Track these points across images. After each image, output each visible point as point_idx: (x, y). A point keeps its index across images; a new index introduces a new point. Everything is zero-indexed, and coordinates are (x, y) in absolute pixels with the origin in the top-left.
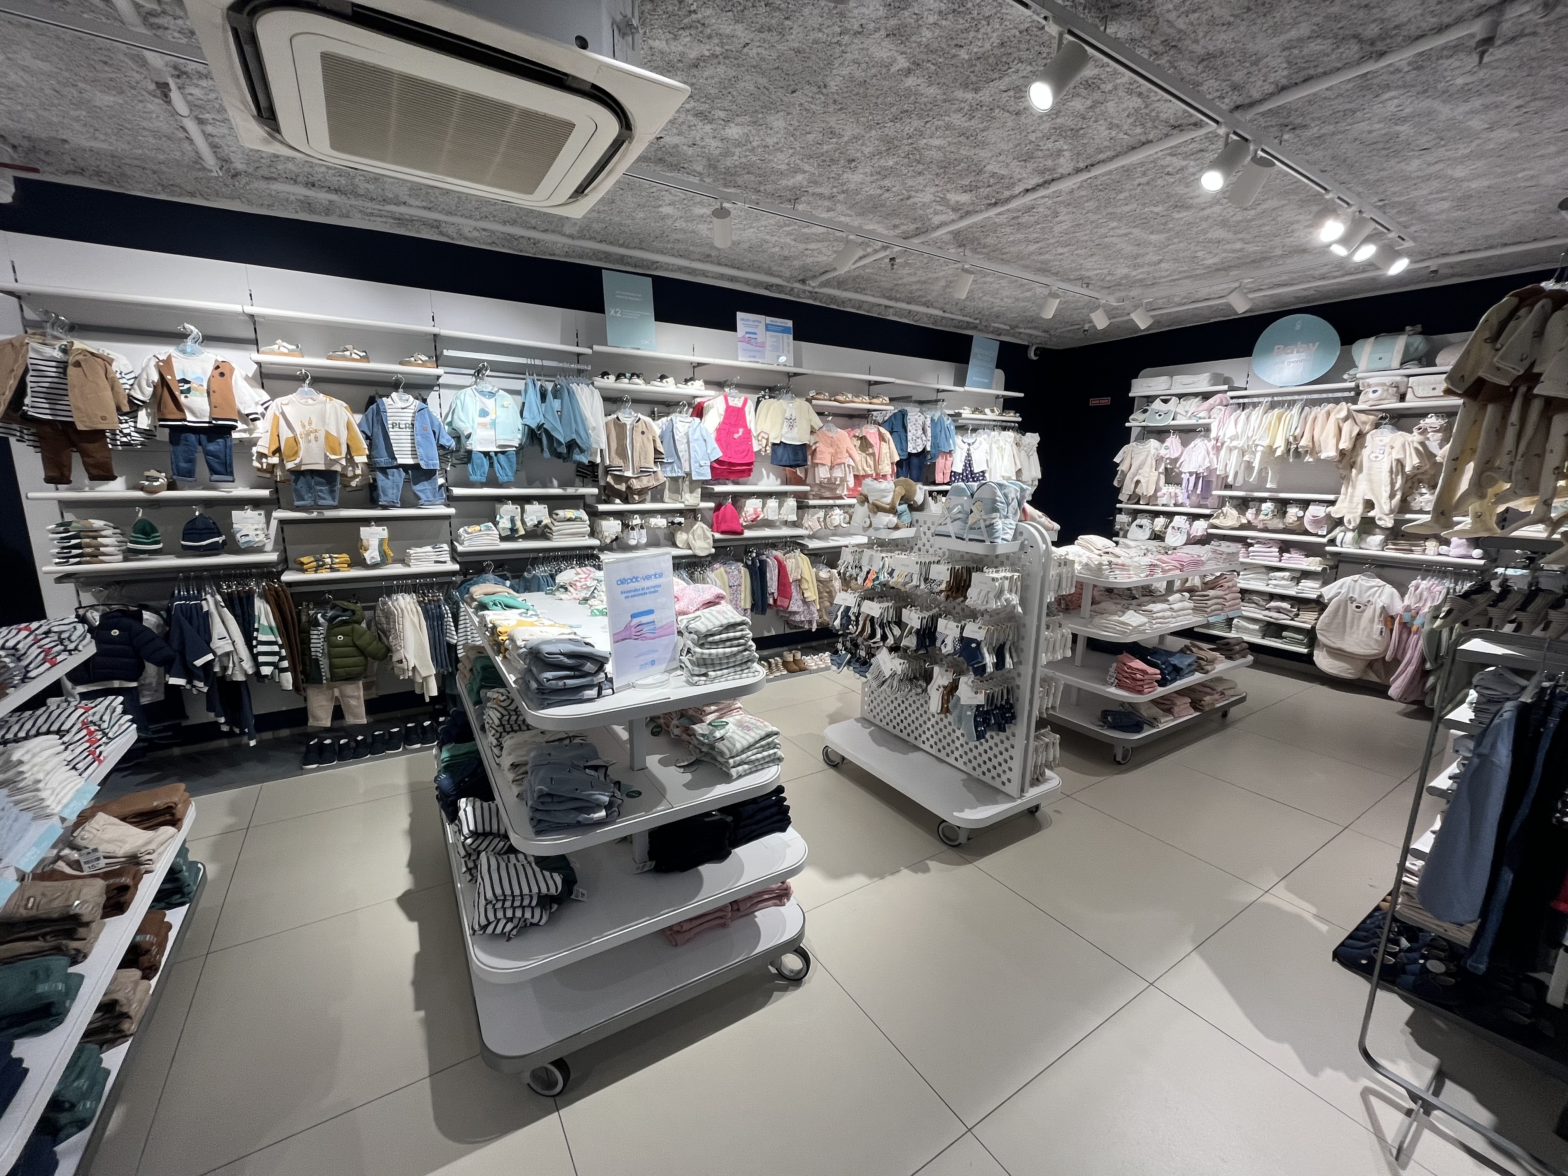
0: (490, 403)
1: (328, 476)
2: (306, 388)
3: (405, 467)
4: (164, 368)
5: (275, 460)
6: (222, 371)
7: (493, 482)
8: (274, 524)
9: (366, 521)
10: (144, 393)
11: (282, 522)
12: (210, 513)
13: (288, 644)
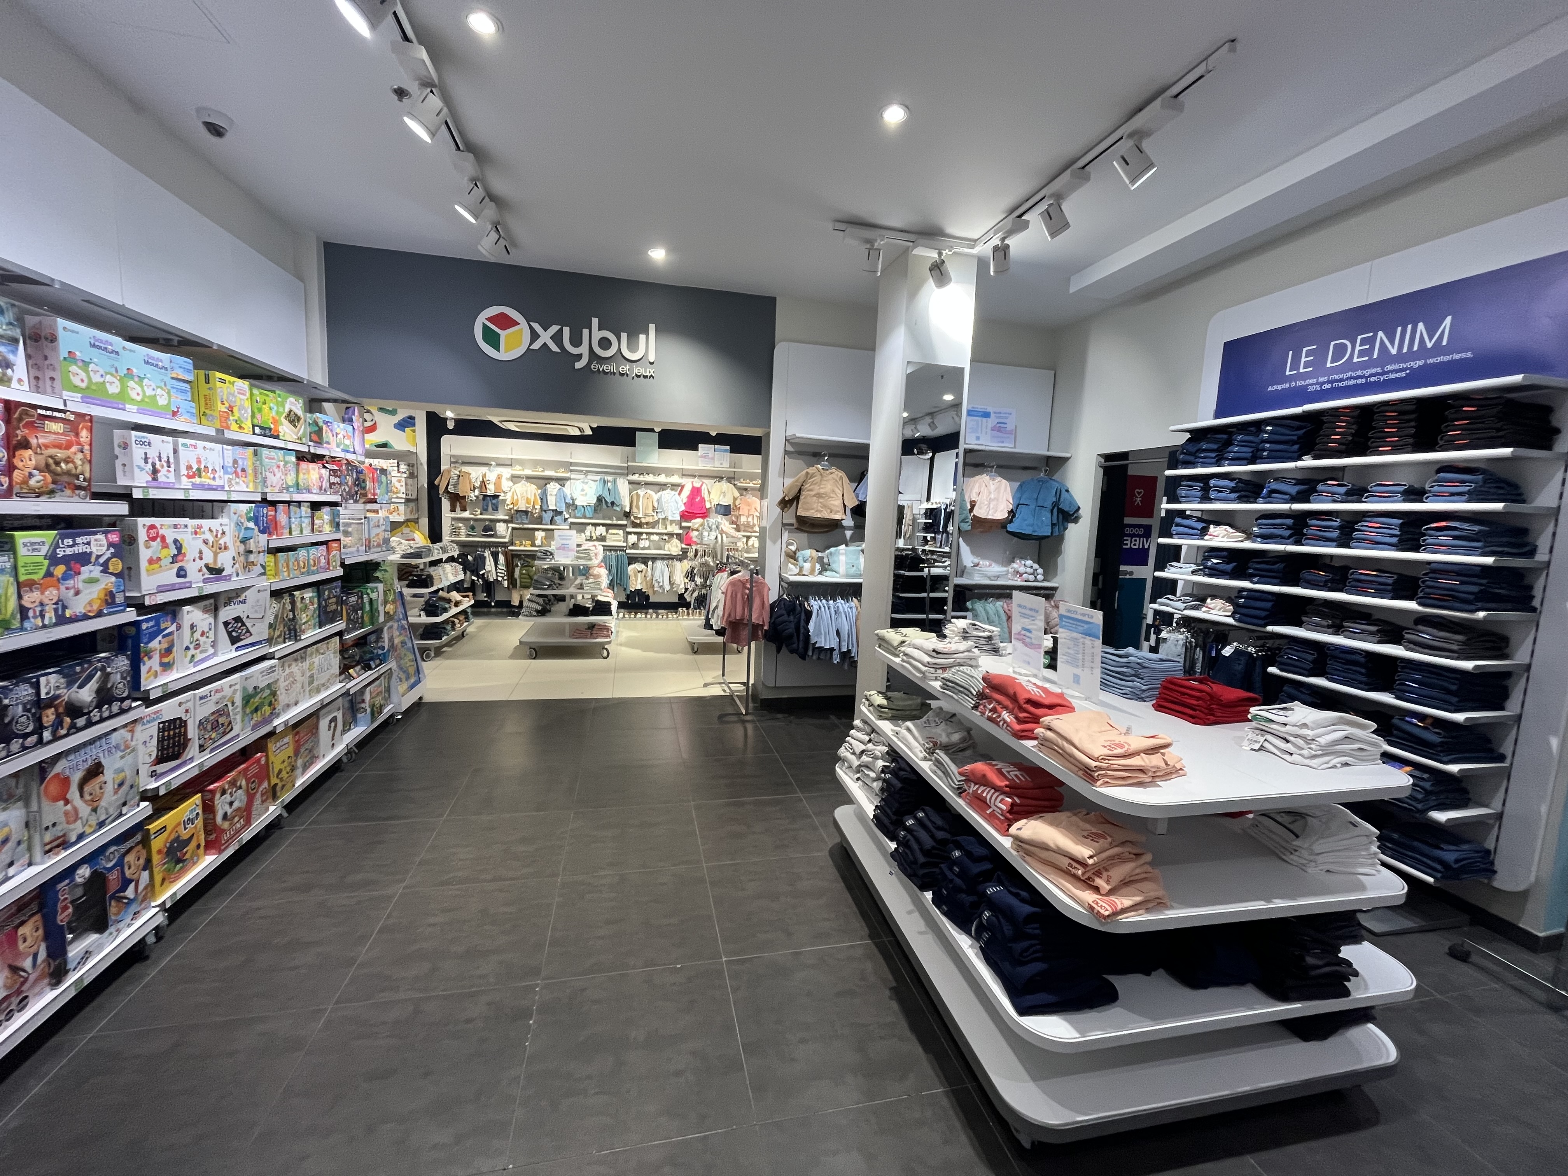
0: (586, 487)
1: (526, 512)
2: (523, 482)
3: (553, 510)
4: (484, 476)
5: (511, 506)
6: (499, 477)
7: (585, 517)
8: (510, 529)
9: (538, 530)
10: (477, 484)
11: (513, 529)
12: (492, 524)
13: (508, 571)
